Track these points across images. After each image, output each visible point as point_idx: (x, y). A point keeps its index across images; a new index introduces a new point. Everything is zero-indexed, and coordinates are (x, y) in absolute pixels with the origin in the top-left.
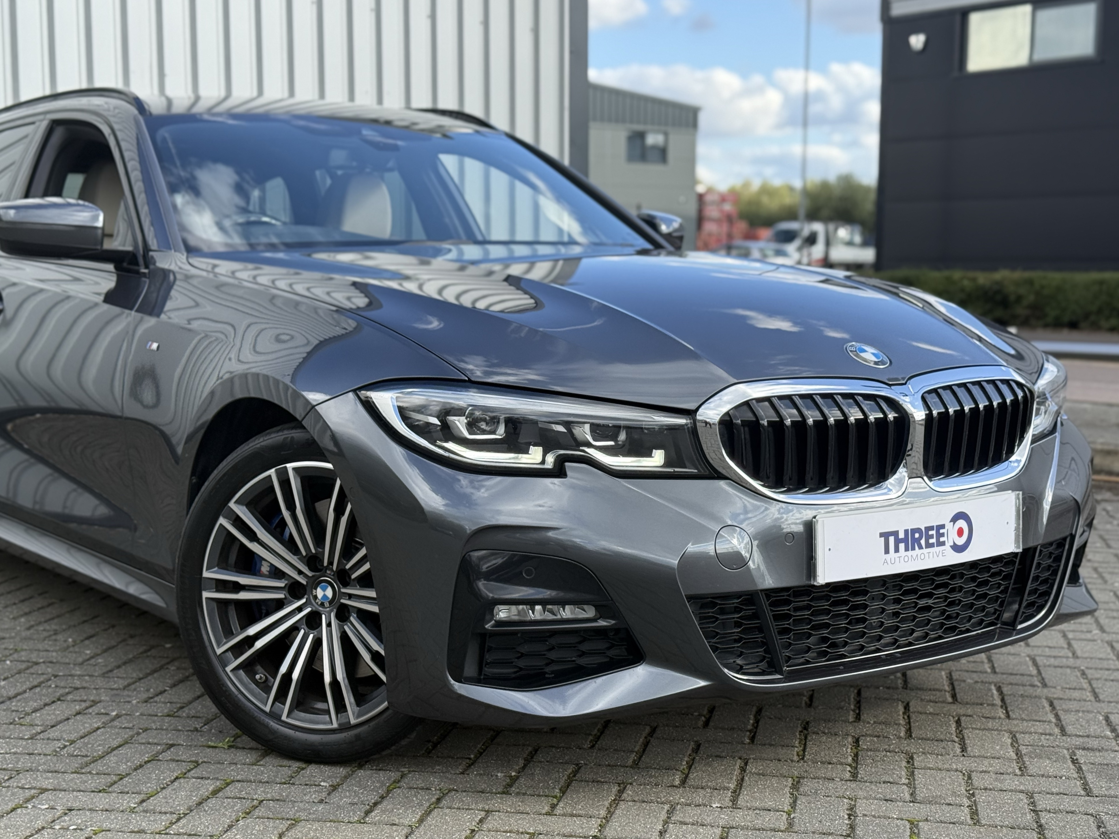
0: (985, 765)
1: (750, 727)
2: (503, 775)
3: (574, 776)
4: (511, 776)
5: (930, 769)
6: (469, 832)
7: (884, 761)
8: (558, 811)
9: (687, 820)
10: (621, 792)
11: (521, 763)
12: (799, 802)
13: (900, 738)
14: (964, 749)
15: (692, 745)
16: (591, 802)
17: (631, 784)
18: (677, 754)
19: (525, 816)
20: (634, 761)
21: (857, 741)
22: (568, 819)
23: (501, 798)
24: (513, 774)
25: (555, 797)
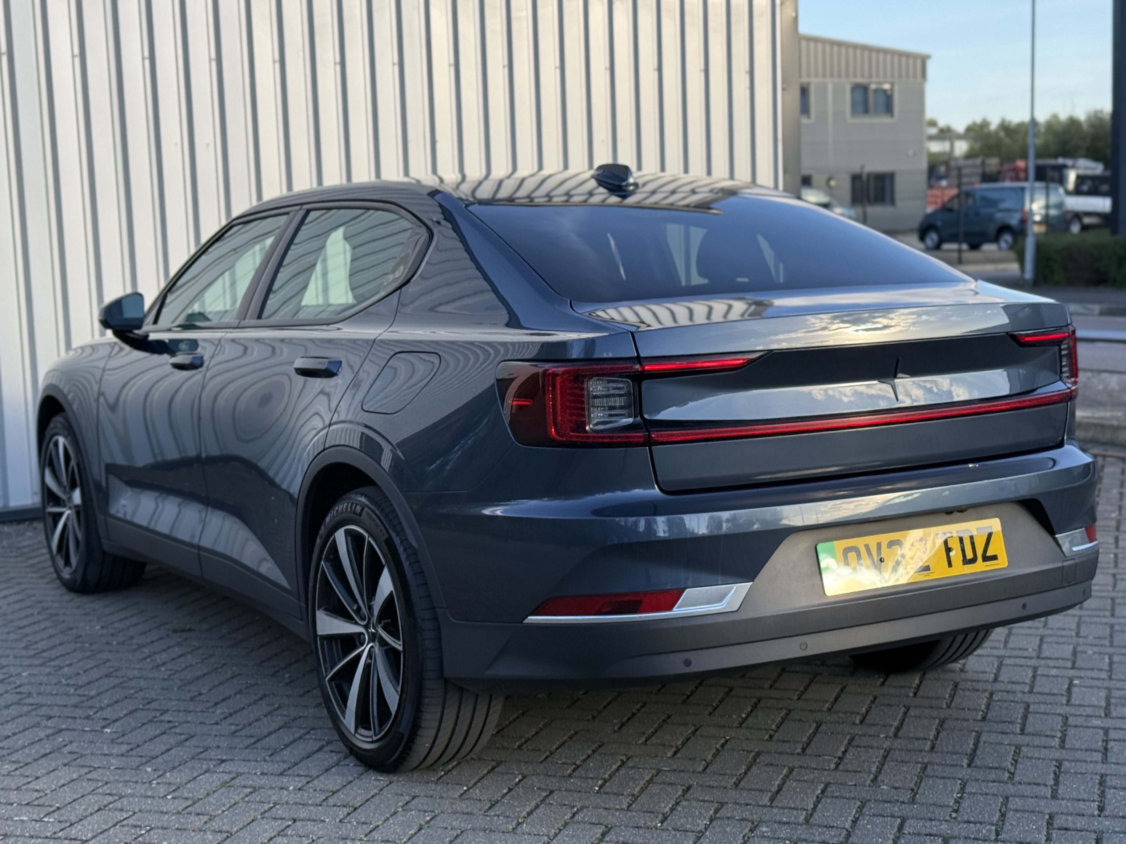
0: (1081, 711)
1: (914, 686)
5: (1040, 713)
7: (1007, 708)
9: (862, 744)
11: (749, 709)
12: (941, 734)
13: (1024, 693)
14: (1068, 701)
15: (871, 698)
21: (991, 694)
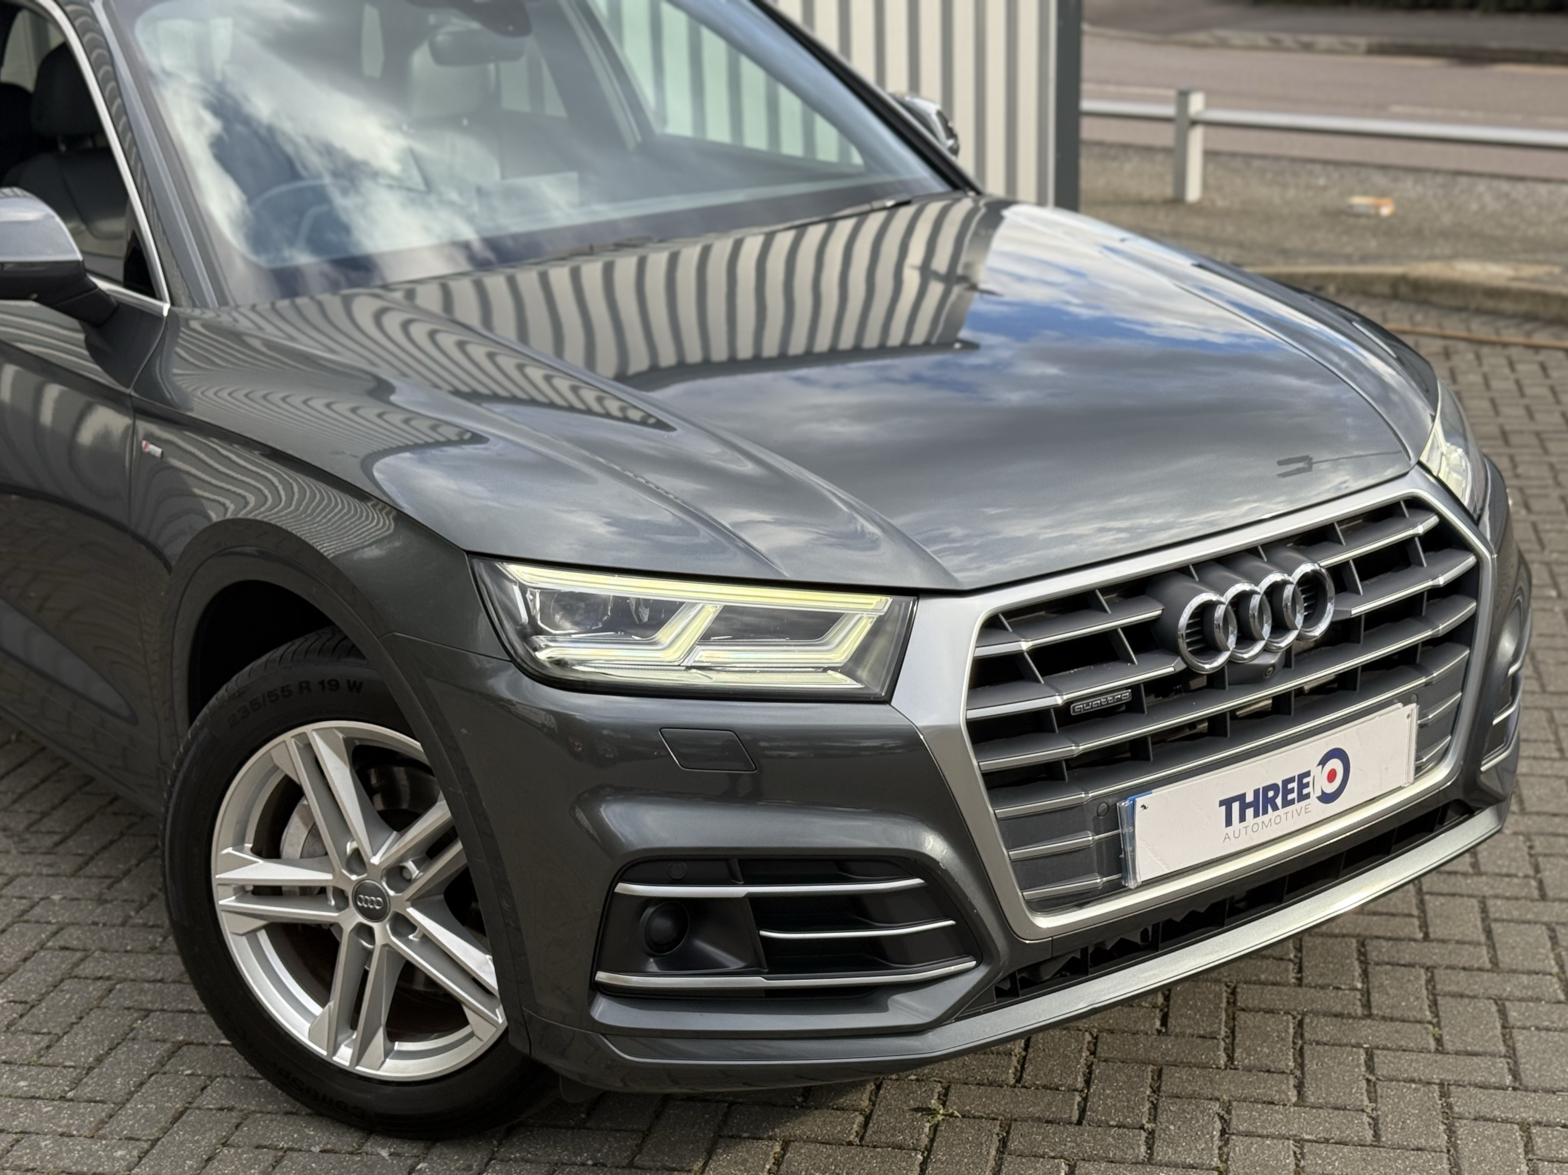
2: (1348, 987)
3: (1434, 987)
4: (1357, 989)
6: (1364, 1082)
8: (1449, 1047)
10: (1503, 1013)
16: (1477, 1031)
17: (1507, 999)
18: (1537, 948)
19: (1414, 1056)
20: (1491, 962)
22: (1468, 1060)
23: (1370, 1027)
24: (1359, 986)
25: (1430, 1023)
